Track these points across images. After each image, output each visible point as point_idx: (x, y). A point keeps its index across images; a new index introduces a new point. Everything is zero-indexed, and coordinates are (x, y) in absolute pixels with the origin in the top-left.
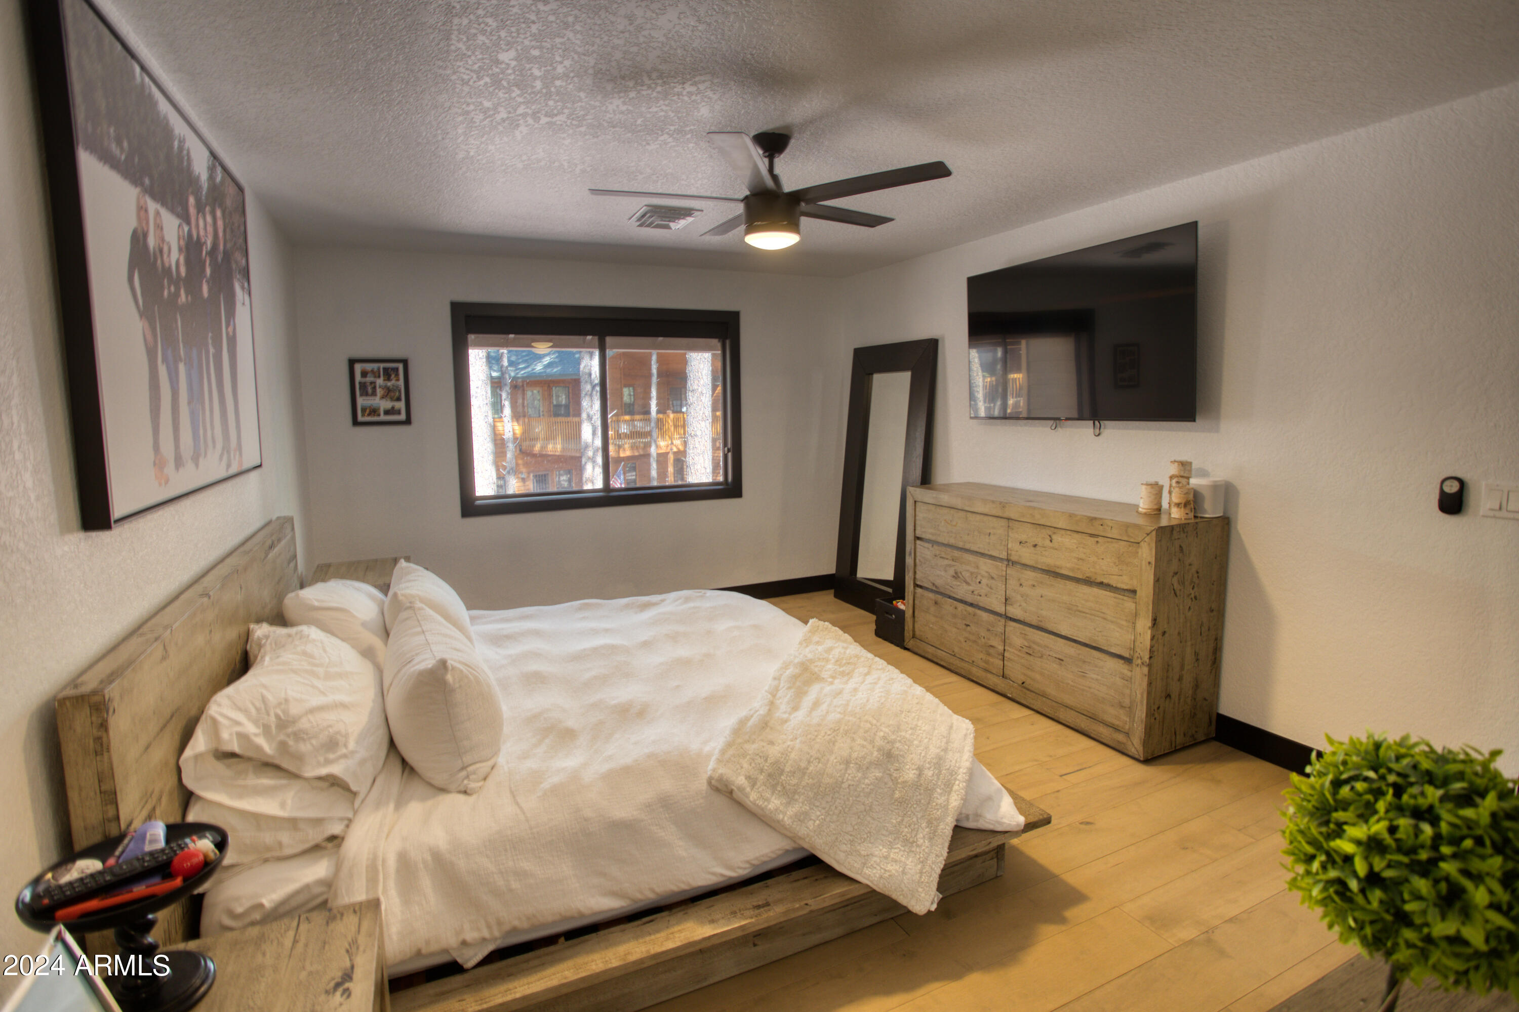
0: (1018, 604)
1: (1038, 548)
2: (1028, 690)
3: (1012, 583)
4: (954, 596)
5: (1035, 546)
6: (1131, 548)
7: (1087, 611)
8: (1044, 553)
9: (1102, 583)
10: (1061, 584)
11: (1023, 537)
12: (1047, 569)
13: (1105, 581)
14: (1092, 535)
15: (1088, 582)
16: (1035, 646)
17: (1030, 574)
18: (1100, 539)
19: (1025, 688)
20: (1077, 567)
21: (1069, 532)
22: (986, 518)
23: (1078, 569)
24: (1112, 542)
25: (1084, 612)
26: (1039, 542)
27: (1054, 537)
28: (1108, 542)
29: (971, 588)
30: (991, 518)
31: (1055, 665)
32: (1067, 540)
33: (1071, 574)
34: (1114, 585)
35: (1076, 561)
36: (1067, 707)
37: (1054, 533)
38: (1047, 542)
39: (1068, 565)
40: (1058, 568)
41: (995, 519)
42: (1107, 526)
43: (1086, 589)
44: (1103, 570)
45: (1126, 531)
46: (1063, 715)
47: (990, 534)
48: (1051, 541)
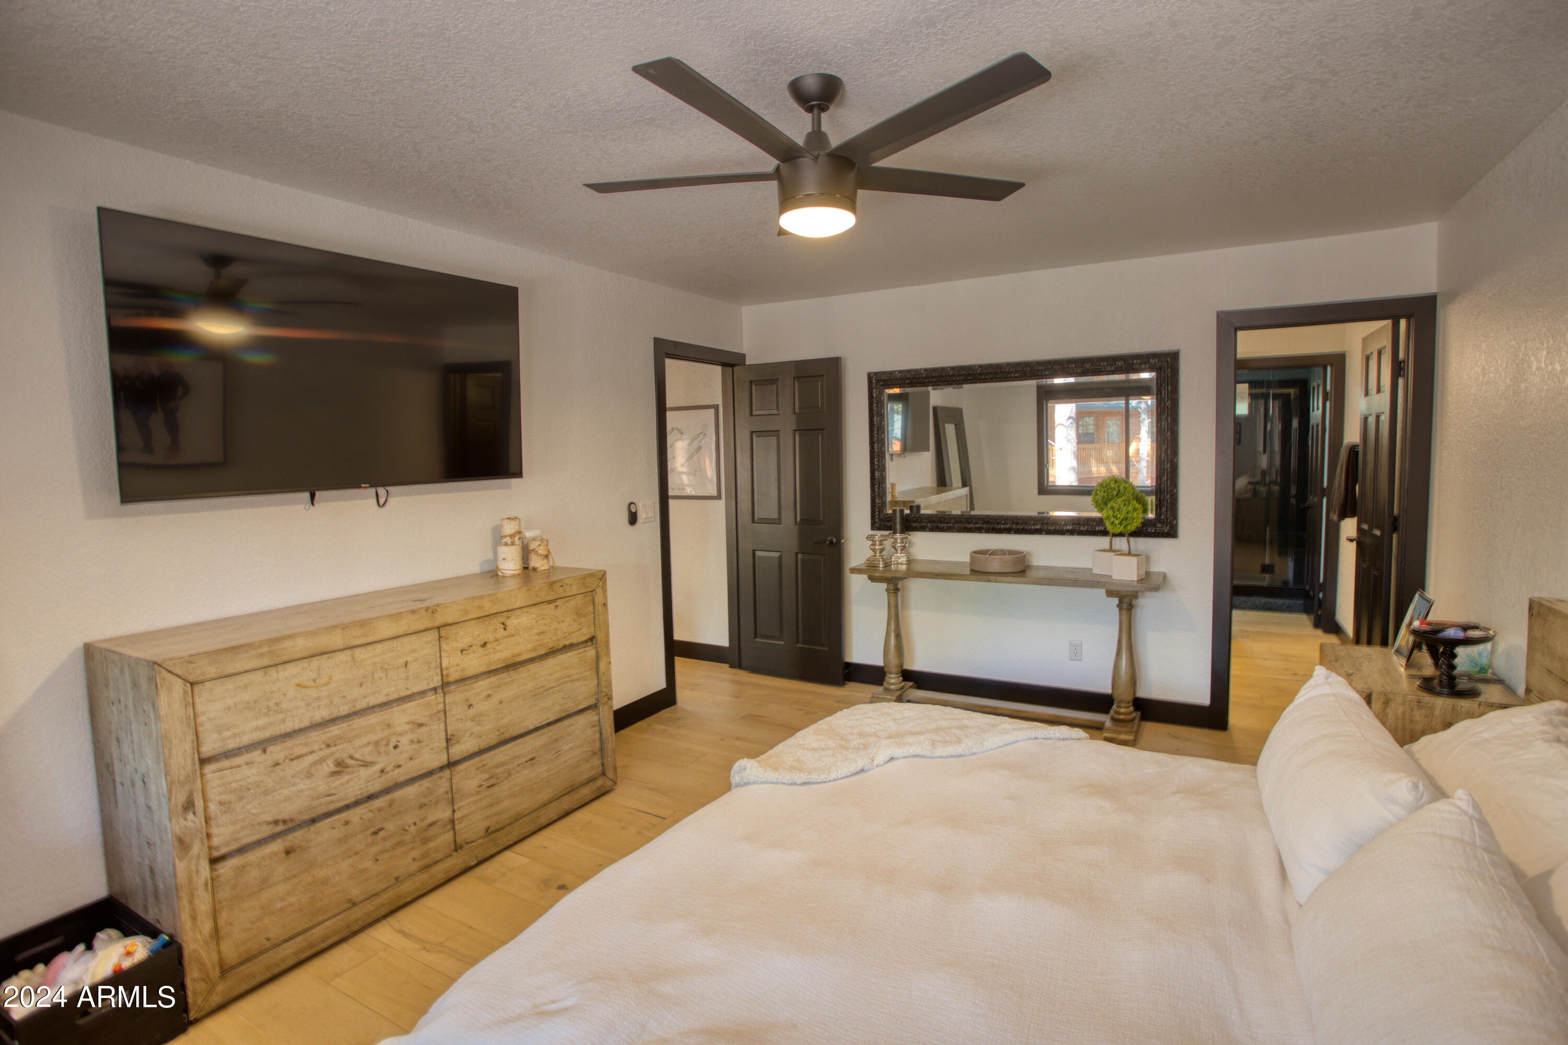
0: (468, 734)
1: (489, 646)
2: (498, 830)
3: (457, 711)
4: (346, 802)
5: (484, 645)
6: (586, 599)
7: (554, 684)
8: (497, 648)
9: (565, 647)
10: (523, 673)
11: (465, 641)
12: (503, 665)
13: (567, 643)
14: (550, 602)
15: (553, 652)
16: (497, 771)
17: (484, 684)
18: (559, 603)
19: (494, 832)
20: (538, 643)
21: (526, 609)
22: (395, 643)
23: (540, 645)
24: (570, 600)
25: (552, 688)
26: (489, 637)
27: (508, 623)
28: (566, 602)
29: (378, 767)
30: (405, 639)
31: (526, 772)
32: (524, 619)
33: (533, 655)
34: (576, 642)
35: (537, 637)
36: (545, 805)
37: (508, 617)
38: (501, 633)
39: (529, 646)
40: (516, 656)
41: (413, 638)
42: (567, 585)
43: (551, 662)
44: (565, 633)
45: (584, 583)
46: (543, 819)
47: (406, 663)
48: (505, 629)
